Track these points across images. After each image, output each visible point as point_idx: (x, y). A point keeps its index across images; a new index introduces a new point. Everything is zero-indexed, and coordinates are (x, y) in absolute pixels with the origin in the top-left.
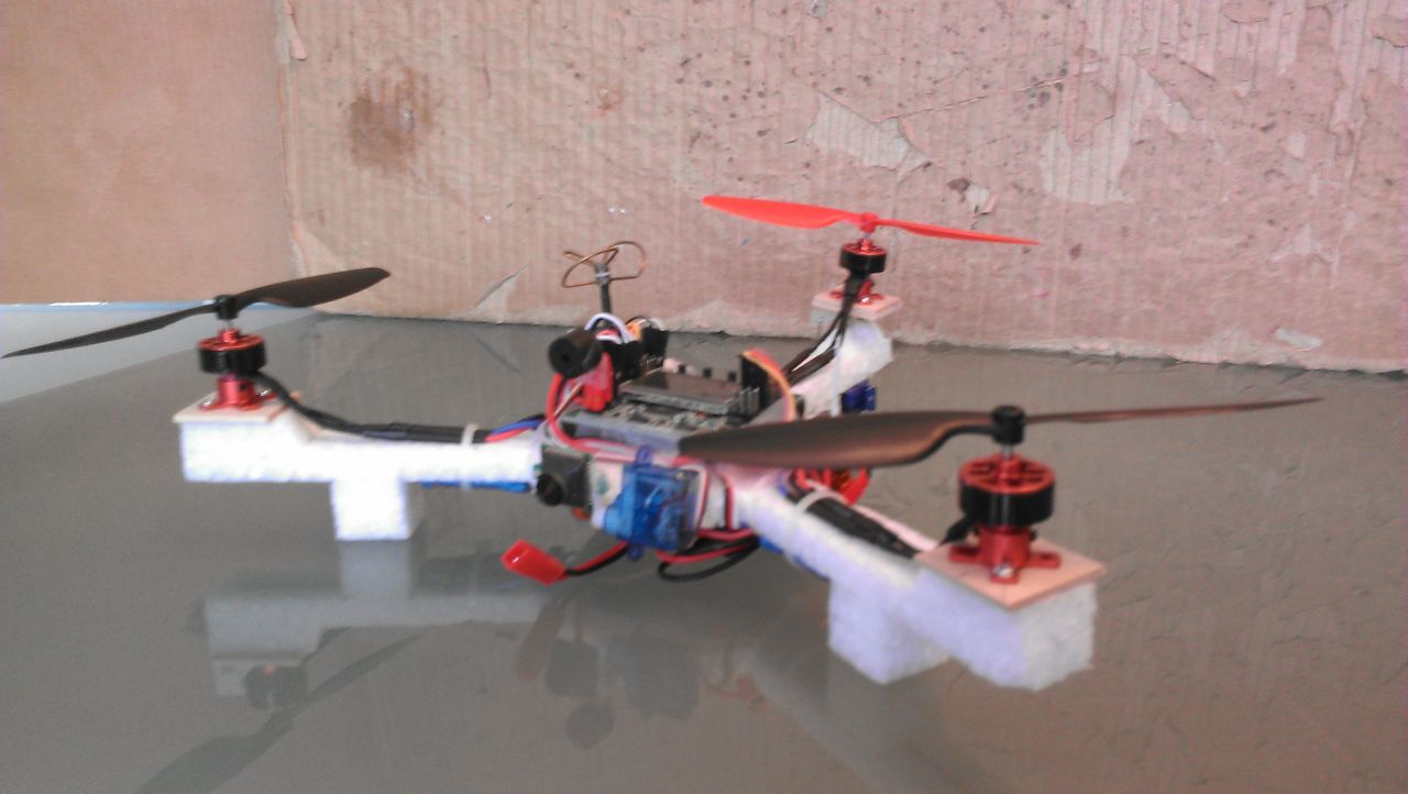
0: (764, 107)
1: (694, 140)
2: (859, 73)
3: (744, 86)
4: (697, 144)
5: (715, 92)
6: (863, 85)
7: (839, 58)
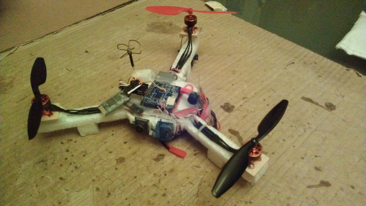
0: (72, 172)
1: (43, 161)
2: (109, 190)
3: (75, 161)
4: (41, 163)
5: (66, 154)
6: (106, 195)
7: (109, 179)
